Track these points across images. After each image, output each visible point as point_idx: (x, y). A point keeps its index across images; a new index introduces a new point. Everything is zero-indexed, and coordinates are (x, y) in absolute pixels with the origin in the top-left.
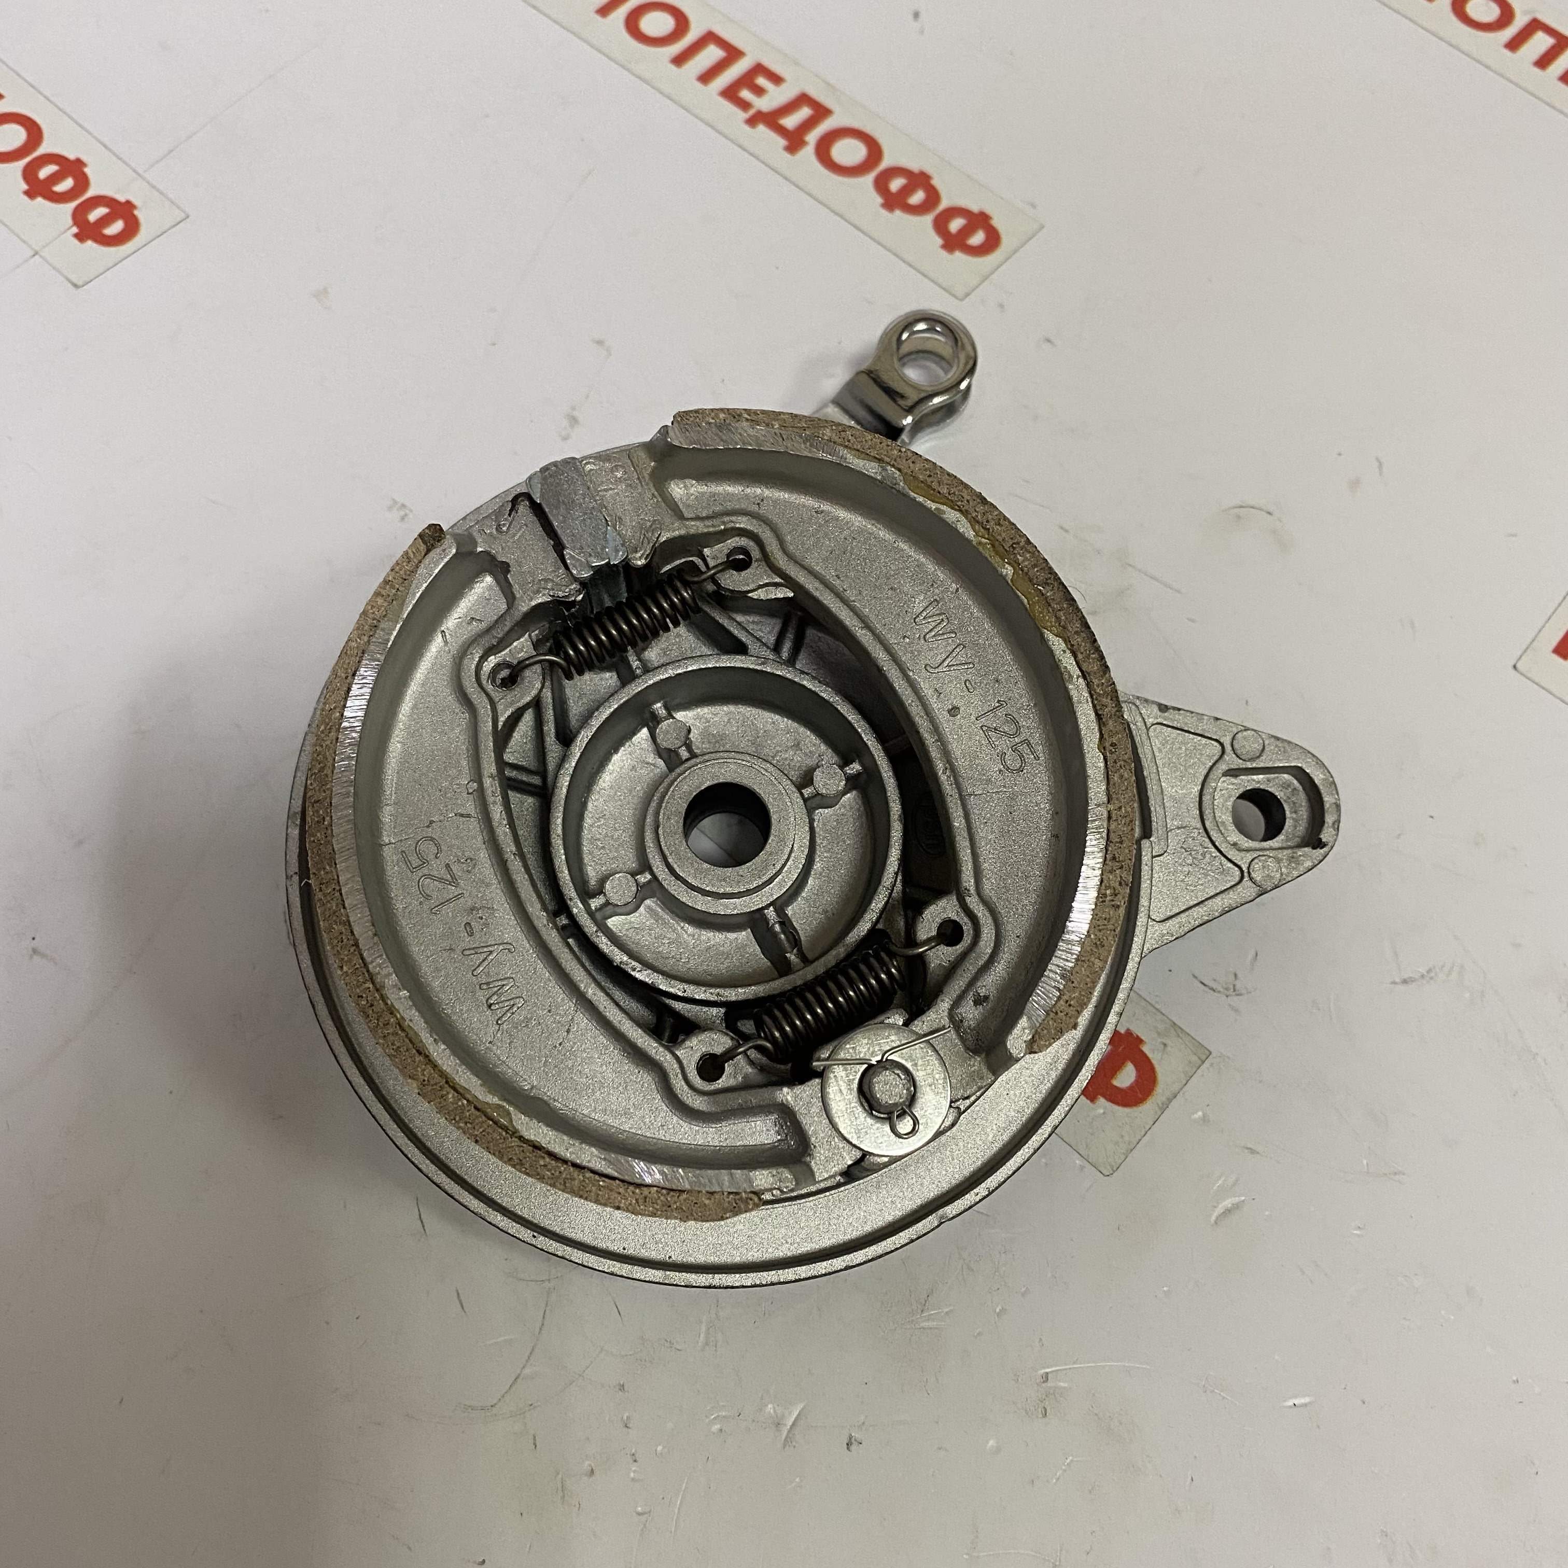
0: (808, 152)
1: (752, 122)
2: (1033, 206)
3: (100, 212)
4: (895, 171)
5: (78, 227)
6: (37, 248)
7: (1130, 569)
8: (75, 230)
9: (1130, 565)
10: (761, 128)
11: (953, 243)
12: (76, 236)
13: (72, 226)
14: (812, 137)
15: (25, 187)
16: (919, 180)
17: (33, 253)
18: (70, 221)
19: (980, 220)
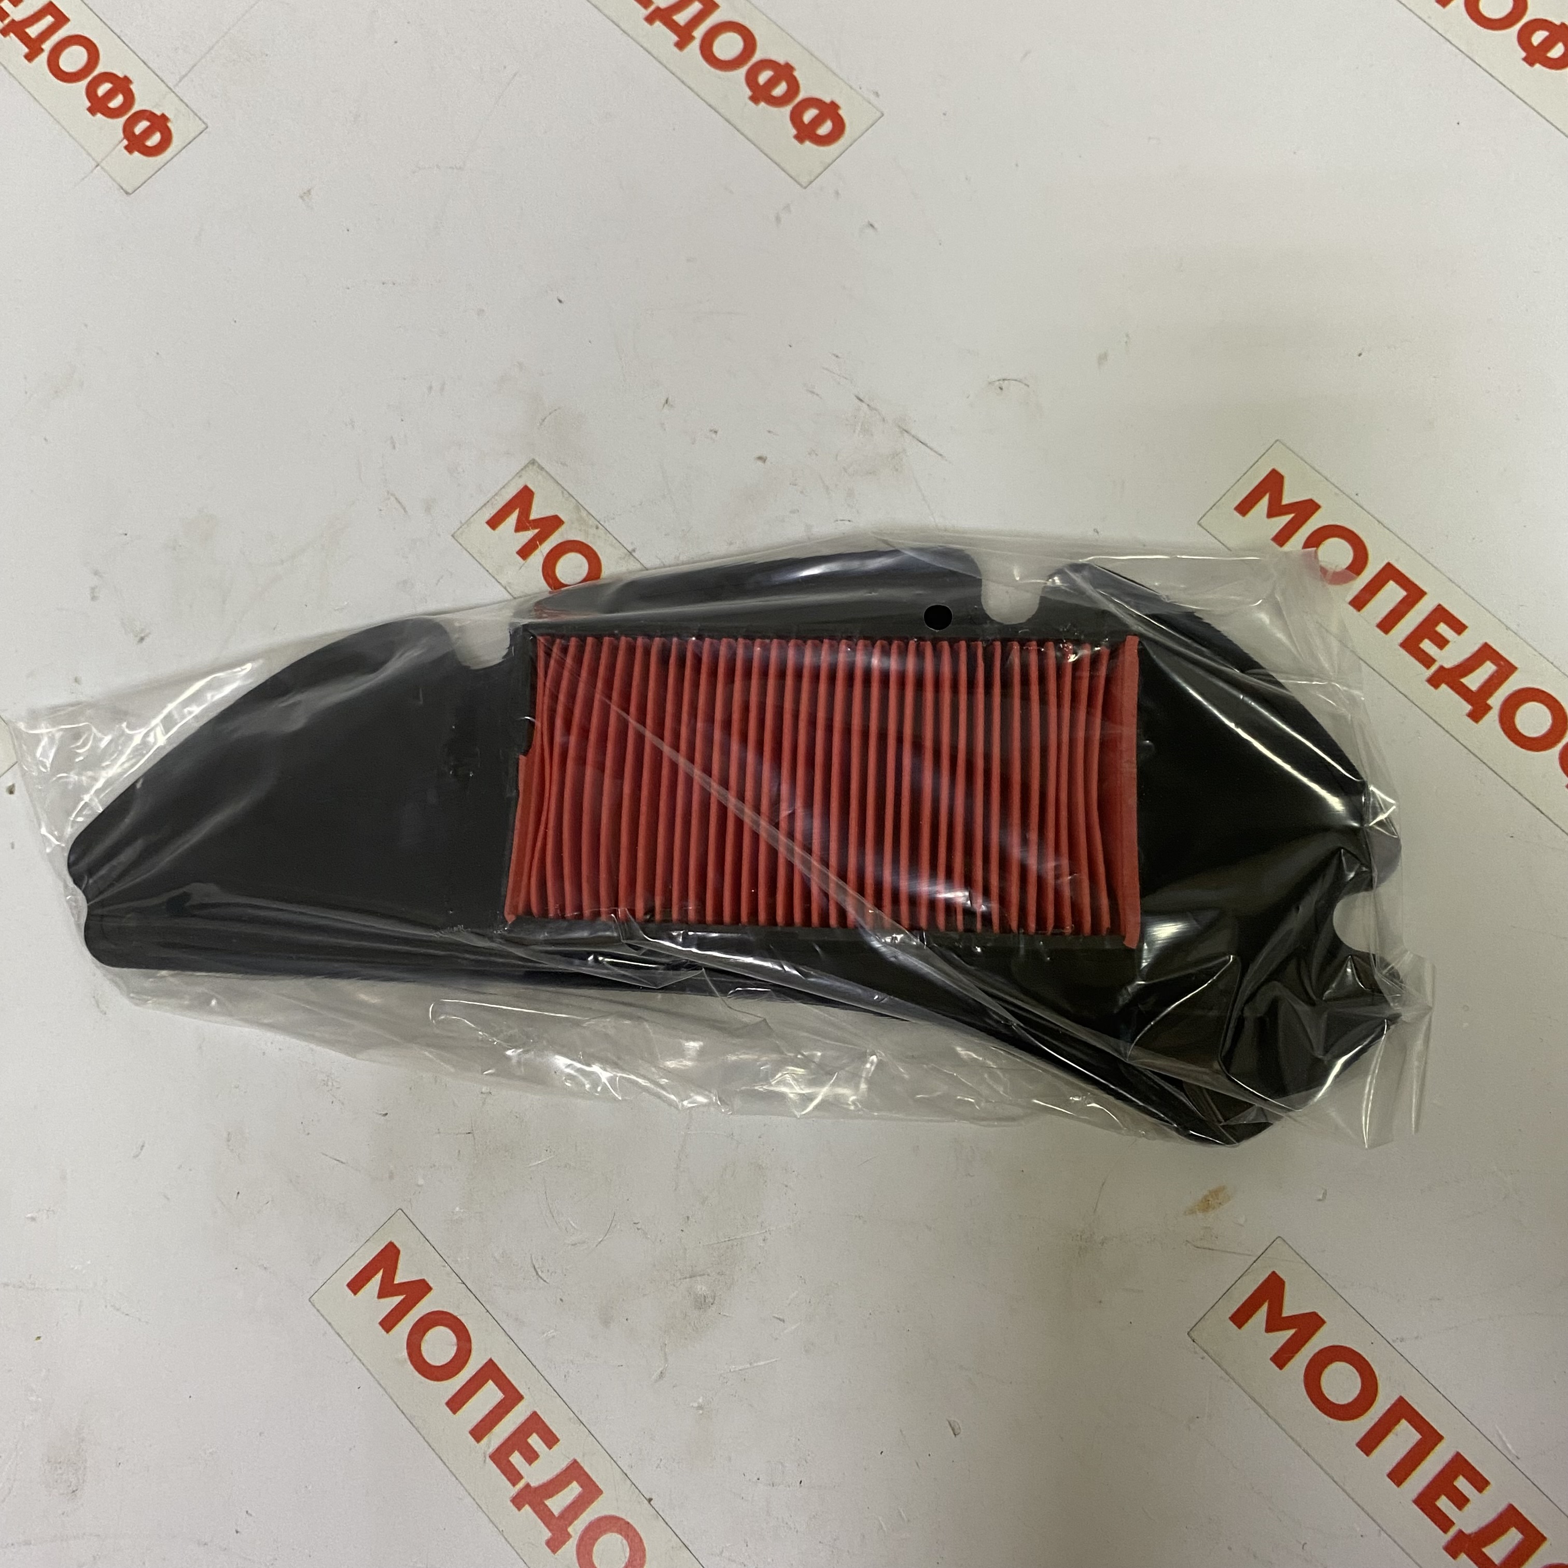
0: (695, 46)
1: (650, 19)
2: (877, 94)
3: (143, 125)
4: (766, 64)
5: (128, 140)
6: (99, 160)
7: (906, 434)
8: (125, 142)
9: (906, 431)
10: (658, 24)
11: (805, 133)
12: (126, 148)
13: (122, 140)
14: (699, 33)
15: (88, 104)
16: (784, 72)
17: (96, 164)
18: (122, 135)
19: (830, 110)
